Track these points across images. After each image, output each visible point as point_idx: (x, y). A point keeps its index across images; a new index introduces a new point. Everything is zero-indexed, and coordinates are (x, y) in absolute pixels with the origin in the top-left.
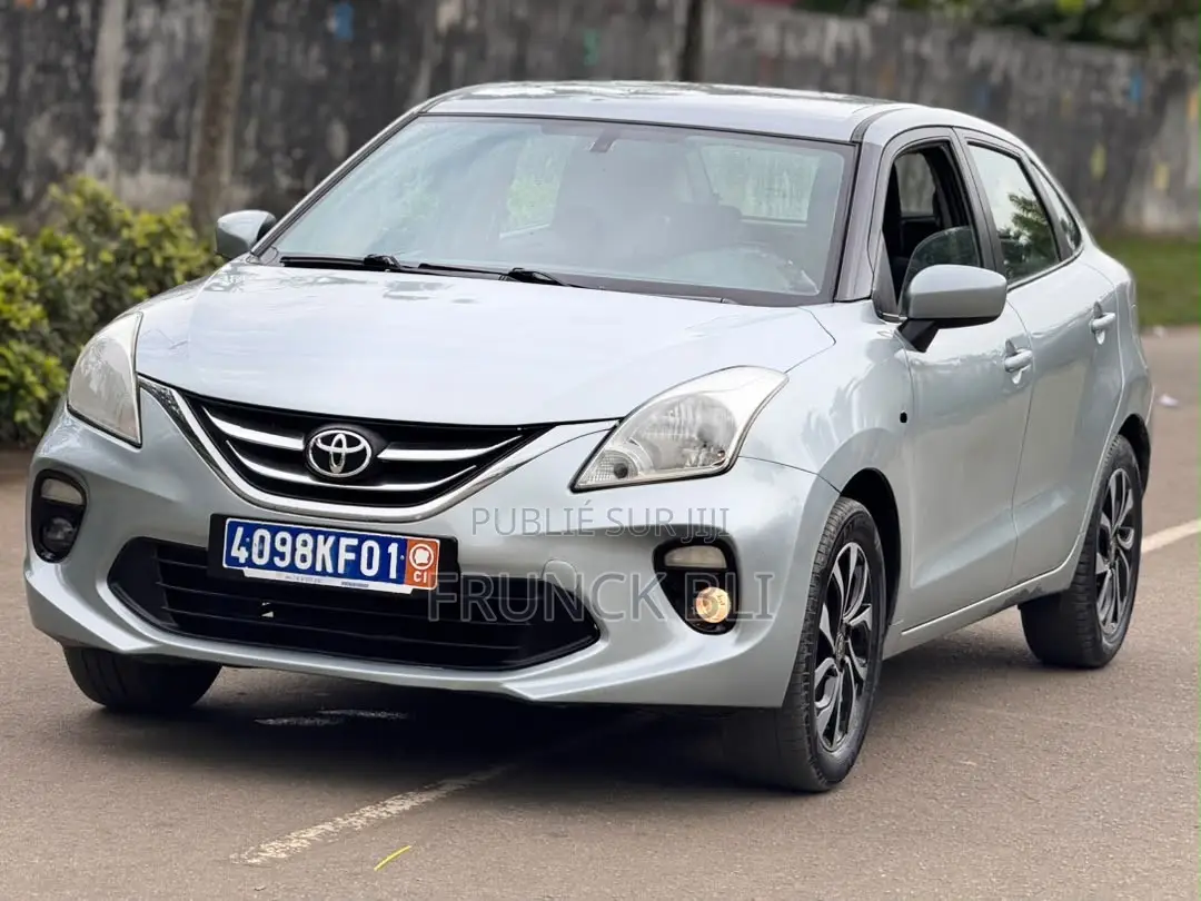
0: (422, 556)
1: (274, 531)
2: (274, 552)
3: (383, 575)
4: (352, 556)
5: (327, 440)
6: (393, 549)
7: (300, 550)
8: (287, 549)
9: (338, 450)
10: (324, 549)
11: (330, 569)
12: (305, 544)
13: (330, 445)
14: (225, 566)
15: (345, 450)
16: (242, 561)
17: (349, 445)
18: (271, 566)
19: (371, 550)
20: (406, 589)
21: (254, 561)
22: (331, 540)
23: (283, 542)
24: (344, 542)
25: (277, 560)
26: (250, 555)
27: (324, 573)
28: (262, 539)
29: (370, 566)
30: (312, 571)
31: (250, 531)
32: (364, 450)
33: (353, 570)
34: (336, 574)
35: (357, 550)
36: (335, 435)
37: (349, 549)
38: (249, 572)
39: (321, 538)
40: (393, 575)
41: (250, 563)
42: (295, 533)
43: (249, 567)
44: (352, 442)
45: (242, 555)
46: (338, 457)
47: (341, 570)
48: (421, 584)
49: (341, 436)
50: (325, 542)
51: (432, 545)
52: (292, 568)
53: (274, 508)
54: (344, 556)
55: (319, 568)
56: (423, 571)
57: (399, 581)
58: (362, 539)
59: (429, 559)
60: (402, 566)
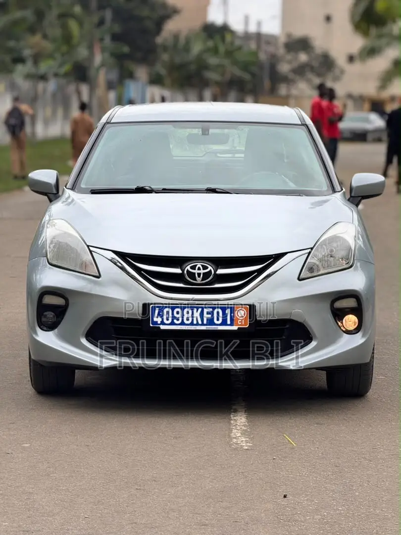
1: (173, 309)
2: (174, 318)
3: (224, 323)
4: (210, 316)
5: (193, 268)
6: (228, 311)
7: (186, 316)
8: (179, 316)
9: (199, 272)
10: (197, 314)
11: (200, 322)
12: (188, 313)
13: (195, 269)
14: (151, 325)
15: (202, 271)
16: (159, 322)
17: (203, 269)
18: (172, 323)
19: (218, 313)
20: (235, 328)
21: (164, 322)
22: (200, 310)
23: (178, 313)
24: (205, 311)
25: (175, 321)
26: (163, 319)
27: (197, 324)
28: (168, 313)
29: (218, 320)
30: (192, 324)
31: (161, 309)
33: (211, 322)
34: (203, 324)
35: (212, 313)
36: (197, 265)
37: (208, 313)
38: (162, 327)
39: (195, 310)
40: (229, 322)
41: (163, 323)
42: (183, 309)
43: (163, 325)
44: (205, 268)
45: (159, 320)
46: (199, 275)
47: (205, 322)
48: (241, 325)
49: (199, 265)
50: (197, 311)
51: (246, 308)
52: (183, 323)
53: (171, 299)
54: (206, 316)
55: (195, 322)
56: (242, 320)
57: (231, 324)
58: (214, 308)
59: (244, 314)
60: (232, 319)
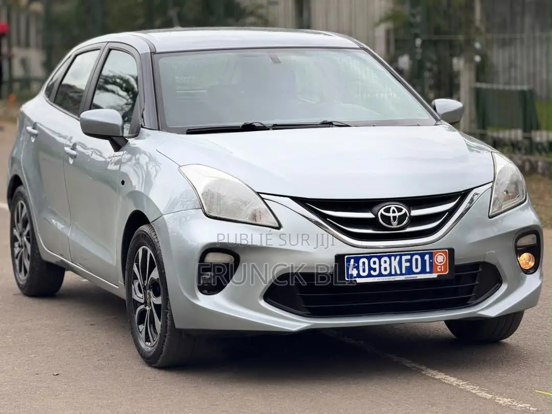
0: (440, 259)
1: (369, 259)
2: (370, 268)
3: (423, 271)
4: (408, 264)
5: (387, 210)
6: (427, 257)
7: (383, 265)
8: (377, 266)
9: (394, 215)
10: (395, 263)
11: (398, 272)
12: (385, 262)
13: (389, 212)
14: (347, 279)
15: (397, 214)
16: (355, 275)
17: (398, 212)
18: (369, 275)
19: (417, 260)
20: (434, 276)
22: (398, 258)
23: (375, 263)
24: (404, 258)
25: (372, 273)
26: (359, 271)
27: (396, 274)
28: (364, 263)
29: (417, 268)
30: (390, 274)
31: (357, 260)
32: (405, 213)
33: (409, 271)
34: (401, 274)
35: (410, 261)
36: (390, 208)
37: (407, 261)
38: (359, 280)
39: (393, 258)
40: (428, 270)
41: (359, 276)
42: (380, 258)
43: (359, 278)
44: (400, 210)
45: (355, 272)
46: (394, 218)
47: (404, 271)
48: (441, 272)
49: (393, 208)
50: (395, 260)
51: (445, 253)
52: (380, 275)
53: (366, 247)
54: (405, 264)
55: (393, 272)
56: (441, 266)
57: (431, 272)
58: (412, 255)
59: (444, 260)
60: (431, 264)
